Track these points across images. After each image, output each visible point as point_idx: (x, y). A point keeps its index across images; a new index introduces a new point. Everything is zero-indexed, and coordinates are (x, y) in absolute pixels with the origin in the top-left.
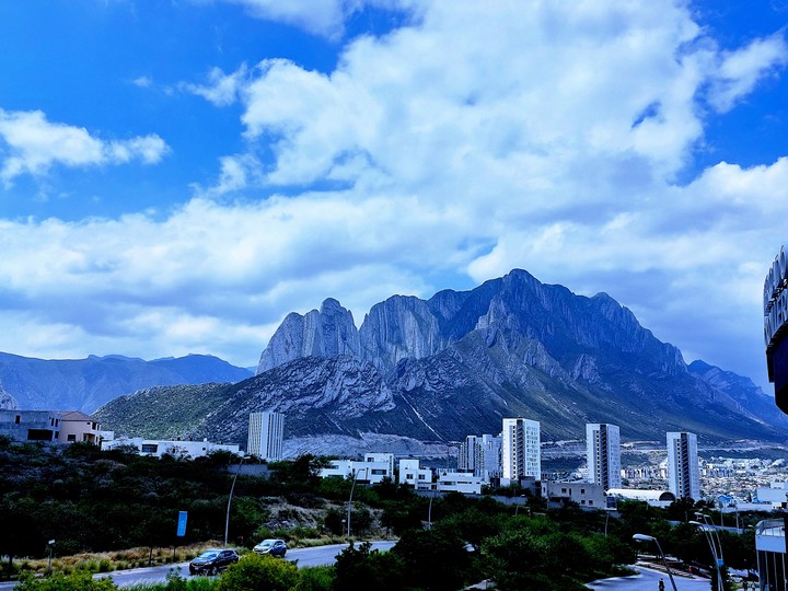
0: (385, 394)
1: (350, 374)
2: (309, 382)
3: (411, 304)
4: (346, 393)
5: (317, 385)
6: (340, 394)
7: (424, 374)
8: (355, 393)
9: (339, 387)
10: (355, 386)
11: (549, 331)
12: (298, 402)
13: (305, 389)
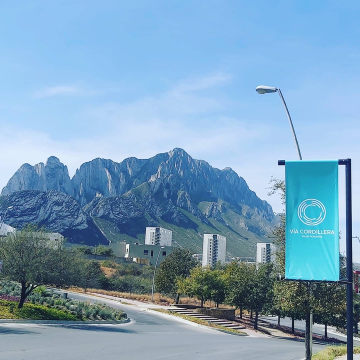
0: (82, 218)
1: (57, 203)
2: (28, 207)
3: (108, 165)
4: (54, 216)
5: (33, 209)
6: (49, 216)
7: (110, 207)
8: (60, 216)
9: (48, 212)
10: (60, 211)
11: (194, 188)
12: (18, 219)
13: (25, 212)
